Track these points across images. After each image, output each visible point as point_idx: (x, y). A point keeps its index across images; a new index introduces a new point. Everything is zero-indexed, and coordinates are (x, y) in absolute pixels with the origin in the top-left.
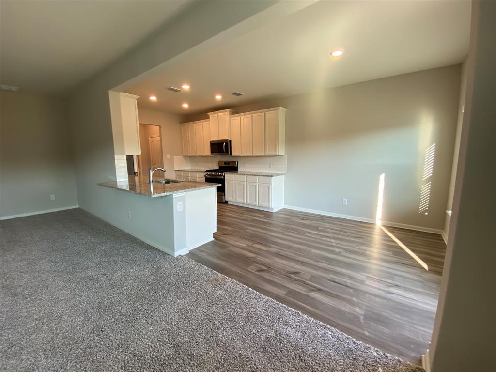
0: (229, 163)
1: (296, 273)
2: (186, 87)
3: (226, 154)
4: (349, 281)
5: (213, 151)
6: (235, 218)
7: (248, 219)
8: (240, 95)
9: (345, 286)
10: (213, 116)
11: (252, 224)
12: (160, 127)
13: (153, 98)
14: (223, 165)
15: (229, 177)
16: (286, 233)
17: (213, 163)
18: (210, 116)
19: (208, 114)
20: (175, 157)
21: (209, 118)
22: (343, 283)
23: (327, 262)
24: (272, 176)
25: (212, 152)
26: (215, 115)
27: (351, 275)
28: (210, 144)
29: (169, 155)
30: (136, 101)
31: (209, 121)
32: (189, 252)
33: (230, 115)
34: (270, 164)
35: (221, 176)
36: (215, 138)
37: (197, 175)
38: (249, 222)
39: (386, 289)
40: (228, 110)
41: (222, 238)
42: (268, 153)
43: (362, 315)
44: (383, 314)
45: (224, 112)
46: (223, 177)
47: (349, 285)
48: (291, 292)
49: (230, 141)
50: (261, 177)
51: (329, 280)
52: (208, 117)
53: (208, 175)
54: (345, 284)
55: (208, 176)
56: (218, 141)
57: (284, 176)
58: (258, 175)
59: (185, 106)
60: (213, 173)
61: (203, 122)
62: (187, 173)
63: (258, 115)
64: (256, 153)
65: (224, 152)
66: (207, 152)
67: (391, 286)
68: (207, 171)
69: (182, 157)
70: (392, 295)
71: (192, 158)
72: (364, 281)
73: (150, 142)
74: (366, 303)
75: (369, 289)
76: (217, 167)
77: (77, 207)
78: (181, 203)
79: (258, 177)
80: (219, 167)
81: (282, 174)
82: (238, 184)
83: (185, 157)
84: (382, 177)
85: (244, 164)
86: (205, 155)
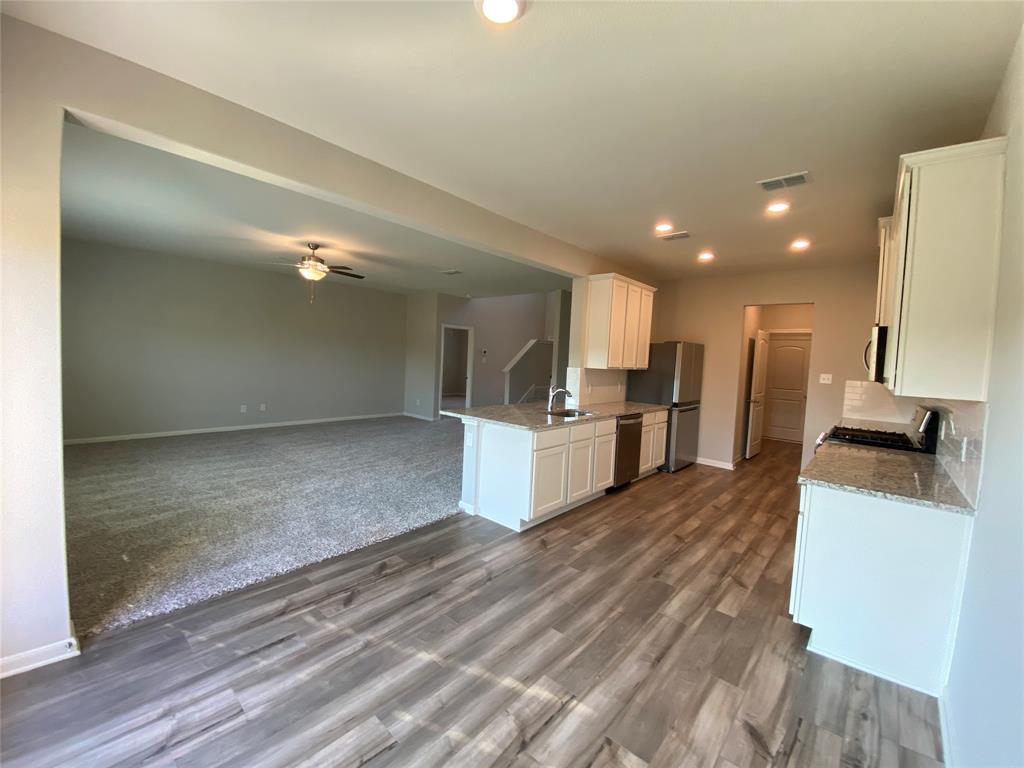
1: (348, 601)
4: (264, 663)
9: (260, 650)
22: (267, 652)
23: (353, 661)
27: (276, 680)
39: (179, 715)
43: (190, 636)
44: (157, 664)
47: (256, 658)
48: (308, 584)
51: (294, 635)
54: (262, 653)
67: (173, 735)
70: (160, 711)
72: (236, 691)
74: (196, 655)
75: (212, 684)
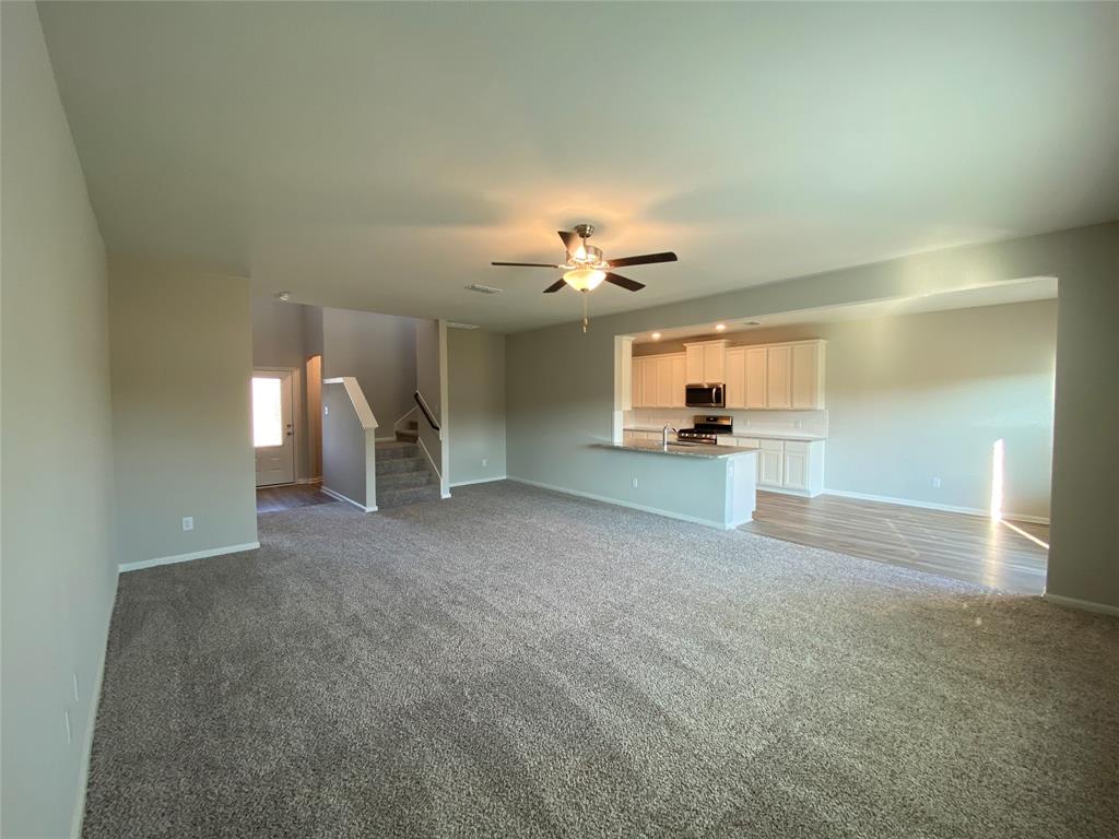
0: (715, 419)
3: (715, 405)
5: (689, 401)
8: (757, 324)
10: (693, 348)
14: (702, 423)
15: (724, 442)
17: (687, 419)
18: (688, 349)
19: (685, 344)
21: (685, 351)
24: (808, 441)
25: (687, 402)
26: (697, 347)
28: (684, 388)
31: (685, 355)
33: (727, 347)
35: (710, 438)
36: (694, 381)
42: (797, 405)
45: (714, 343)
46: (713, 442)
49: (726, 386)
52: (684, 349)
53: (685, 437)
56: (700, 385)
57: (824, 442)
58: (782, 440)
60: (695, 435)
61: (675, 355)
63: (777, 351)
64: (772, 406)
65: (712, 402)
66: (680, 400)
68: (681, 431)
76: (692, 426)
77: (505, 477)
79: (782, 443)
80: (696, 425)
81: (822, 439)
84: (998, 446)
85: (745, 421)
86: (671, 407)
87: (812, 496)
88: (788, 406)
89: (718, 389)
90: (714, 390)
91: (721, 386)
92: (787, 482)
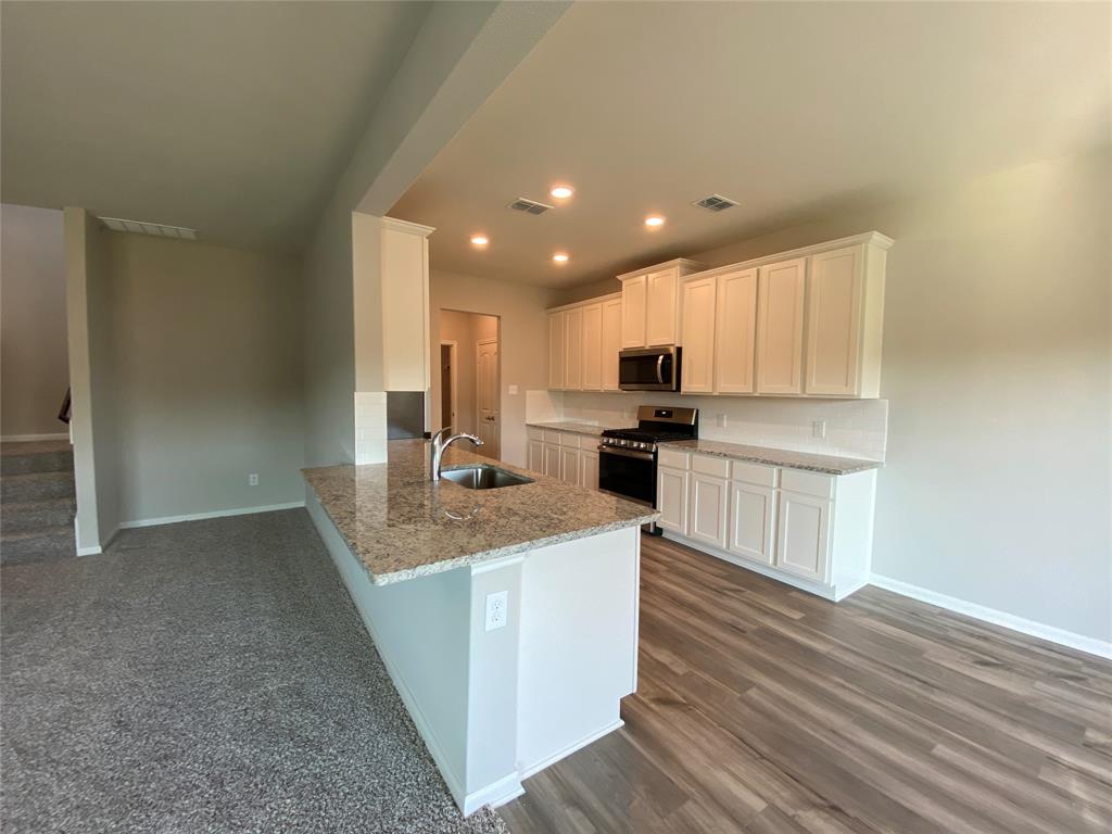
0: (670, 413)
2: (562, 193)
3: (663, 387)
5: (624, 380)
6: (695, 610)
7: (743, 624)
8: (725, 205)
10: (633, 283)
11: (761, 654)
12: (499, 317)
13: (480, 241)
14: (653, 418)
15: (669, 458)
16: (941, 750)
17: (623, 410)
18: (624, 284)
19: (619, 277)
20: (528, 392)
21: (621, 290)
24: (837, 472)
25: (621, 382)
26: (637, 279)
28: (617, 358)
29: (515, 387)
30: (427, 241)
31: (621, 297)
32: (522, 791)
33: (683, 275)
34: (816, 426)
35: (645, 451)
37: (579, 441)
38: (753, 642)
40: (678, 260)
41: (655, 724)
42: (815, 388)
45: (664, 269)
46: (651, 456)
49: (679, 350)
50: (786, 472)
52: (618, 287)
53: (608, 445)
55: (609, 450)
56: (640, 350)
57: (876, 471)
58: (777, 464)
59: (561, 259)
60: (623, 443)
61: (605, 300)
62: (554, 434)
64: (764, 388)
65: (658, 383)
66: (610, 381)
68: (607, 434)
69: (543, 393)
71: (569, 397)
73: (478, 355)
76: (632, 424)
78: (503, 595)
79: (775, 470)
80: (641, 423)
82: (701, 482)
83: (553, 392)
85: (719, 417)
86: (603, 390)
87: (837, 599)
88: (797, 391)
89: (668, 357)
90: (661, 357)
91: (673, 351)
92: (784, 558)
